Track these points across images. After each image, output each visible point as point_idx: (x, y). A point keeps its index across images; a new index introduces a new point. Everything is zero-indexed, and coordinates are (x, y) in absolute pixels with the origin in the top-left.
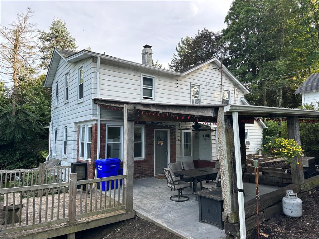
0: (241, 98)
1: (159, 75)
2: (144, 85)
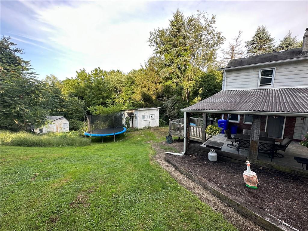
1: (281, 65)
2: (263, 76)
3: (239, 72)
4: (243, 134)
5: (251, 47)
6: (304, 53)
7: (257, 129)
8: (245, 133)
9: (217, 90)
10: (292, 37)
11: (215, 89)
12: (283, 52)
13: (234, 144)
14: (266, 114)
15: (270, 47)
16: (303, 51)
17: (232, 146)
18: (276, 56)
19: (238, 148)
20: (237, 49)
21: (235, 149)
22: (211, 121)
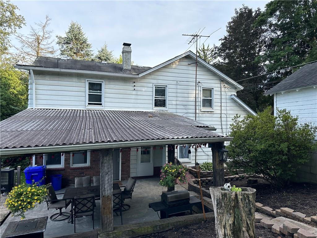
0: (231, 95)
1: (109, 79)
2: (91, 91)
3: (57, 79)
4: (76, 187)
5: (65, 46)
6: (125, 71)
7: (109, 173)
8: (78, 184)
9: (13, 107)
10: (109, 50)
11: (11, 106)
12: (105, 64)
13: (63, 210)
14: (120, 145)
15: (88, 55)
16: (124, 68)
17: (60, 217)
18: (99, 67)
19: (73, 217)
20: (44, 42)
21: (66, 221)
22: (7, 174)
